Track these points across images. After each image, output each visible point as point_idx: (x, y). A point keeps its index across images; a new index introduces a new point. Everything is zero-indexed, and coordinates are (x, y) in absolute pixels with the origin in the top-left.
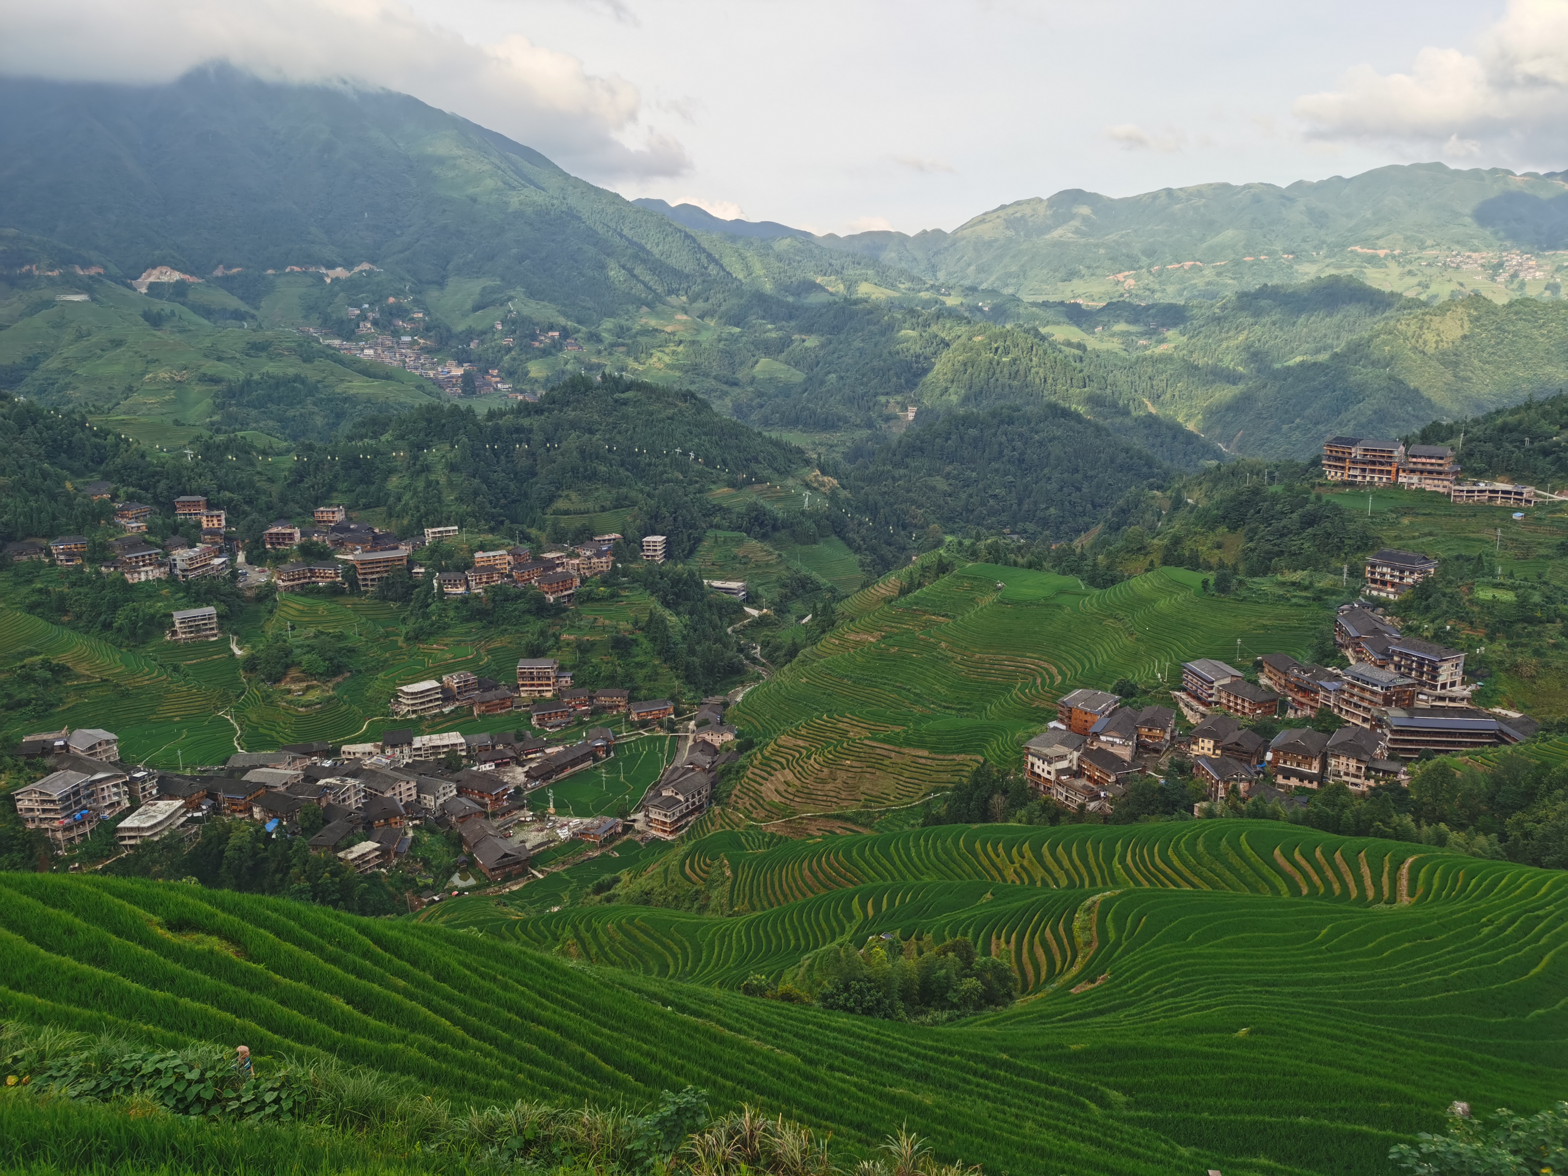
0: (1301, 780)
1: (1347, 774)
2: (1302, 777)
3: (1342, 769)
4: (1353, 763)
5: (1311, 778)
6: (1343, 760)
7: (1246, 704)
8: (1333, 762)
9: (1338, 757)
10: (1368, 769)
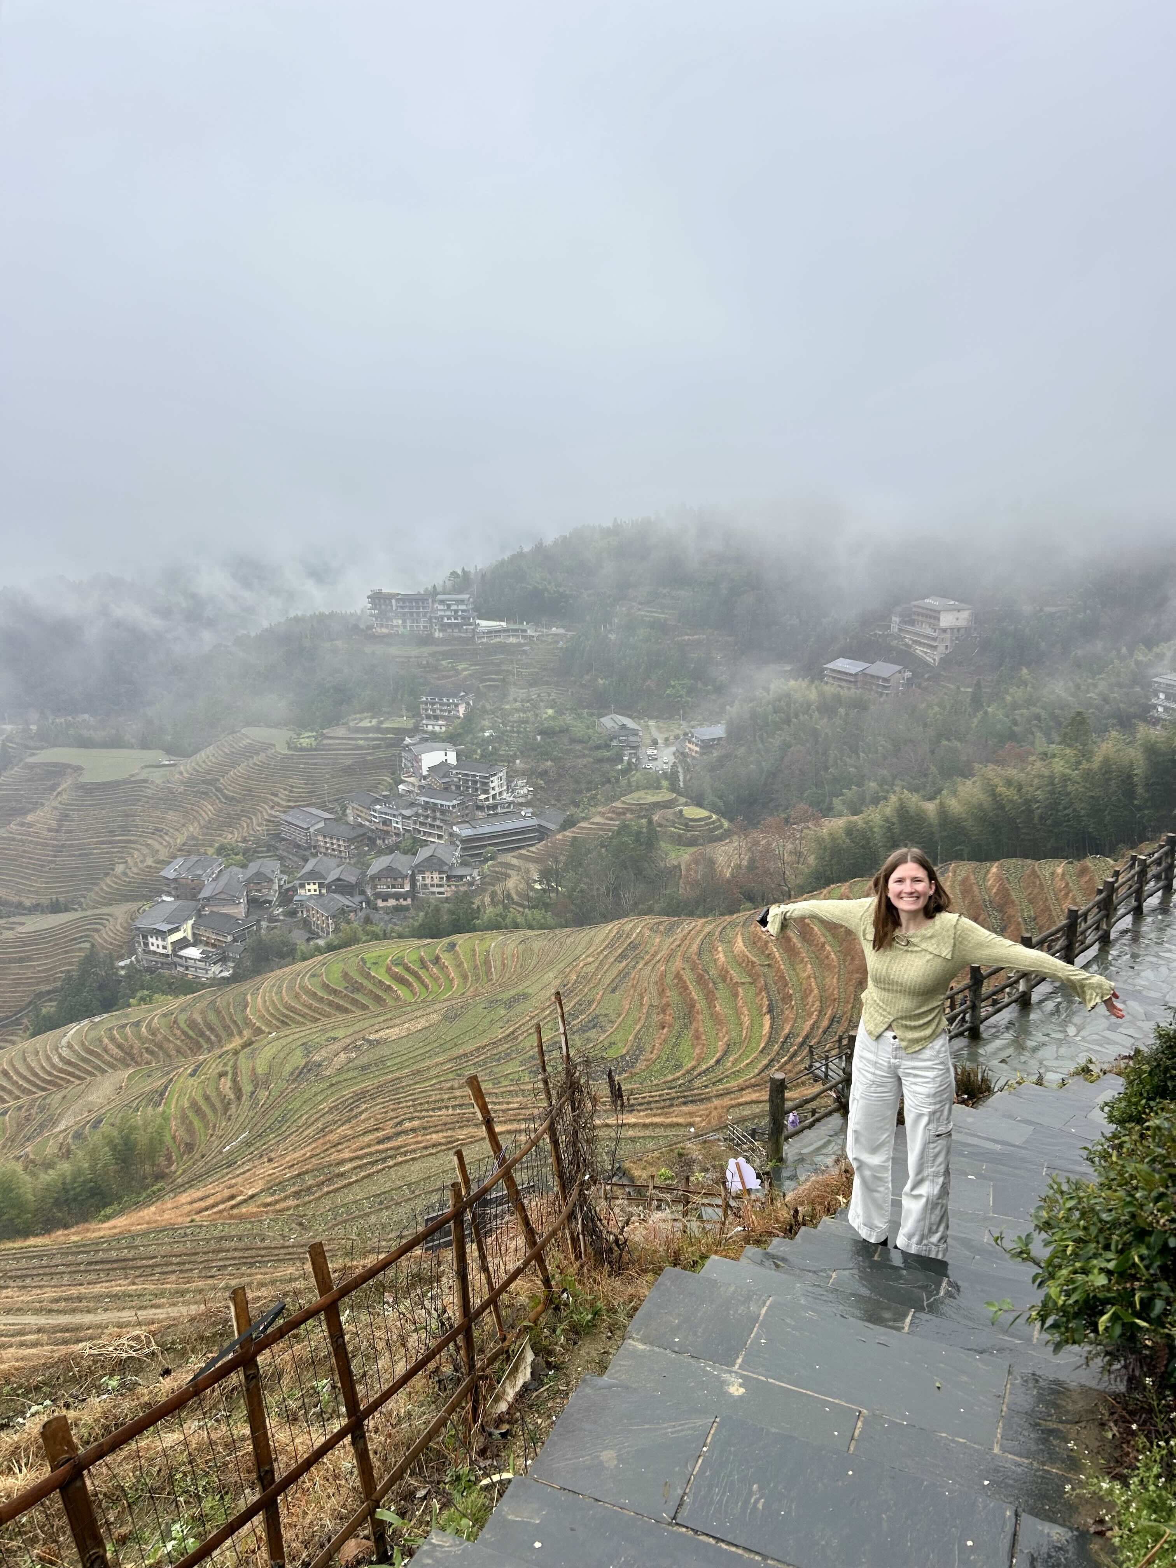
0: (397, 899)
1: (432, 886)
2: (397, 896)
3: (428, 881)
4: (436, 875)
5: (404, 896)
6: (427, 874)
7: (341, 843)
8: (420, 877)
9: (423, 872)
10: (449, 878)
